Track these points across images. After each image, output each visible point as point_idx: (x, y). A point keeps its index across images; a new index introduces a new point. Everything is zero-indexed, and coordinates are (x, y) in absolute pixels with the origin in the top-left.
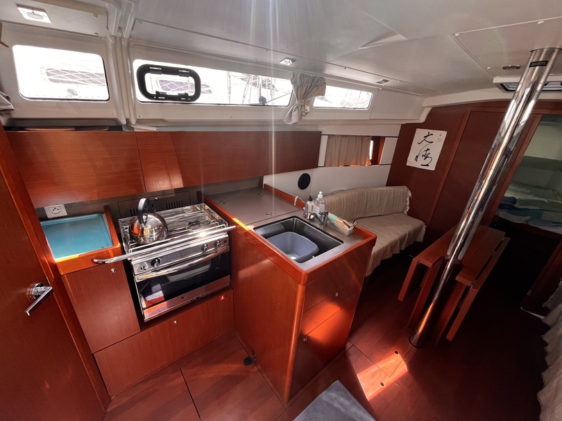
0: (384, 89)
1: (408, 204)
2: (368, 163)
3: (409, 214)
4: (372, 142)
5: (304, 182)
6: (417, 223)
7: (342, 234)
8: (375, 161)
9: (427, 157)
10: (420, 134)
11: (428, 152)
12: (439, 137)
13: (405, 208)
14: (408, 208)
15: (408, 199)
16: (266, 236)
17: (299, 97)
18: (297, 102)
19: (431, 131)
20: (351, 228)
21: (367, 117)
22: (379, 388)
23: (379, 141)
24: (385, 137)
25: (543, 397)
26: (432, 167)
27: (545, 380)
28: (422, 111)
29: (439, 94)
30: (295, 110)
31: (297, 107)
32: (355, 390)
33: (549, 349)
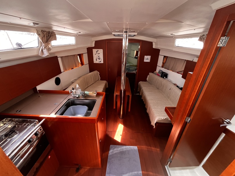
0: (79, 35)
1: (99, 76)
2: (80, 65)
3: (101, 79)
4: (78, 56)
5: (58, 82)
6: (105, 82)
7: (93, 97)
8: (82, 64)
9: (100, 59)
10: (94, 51)
11: (99, 57)
12: (101, 51)
13: (99, 78)
14: (100, 78)
15: (99, 75)
16: (62, 114)
17: (44, 42)
18: (43, 44)
19: (98, 50)
20: (96, 94)
21: (75, 47)
22: (121, 137)
23: (81, 56)
24: (83, 54)
25: (148, 111)
26: (102, 62)
27: (146, 108)
28: (92, 43)
29: (96, 36)
30: (44, 49)
31: (45, 47)
32: (116, 143)
33: (144, 101)
